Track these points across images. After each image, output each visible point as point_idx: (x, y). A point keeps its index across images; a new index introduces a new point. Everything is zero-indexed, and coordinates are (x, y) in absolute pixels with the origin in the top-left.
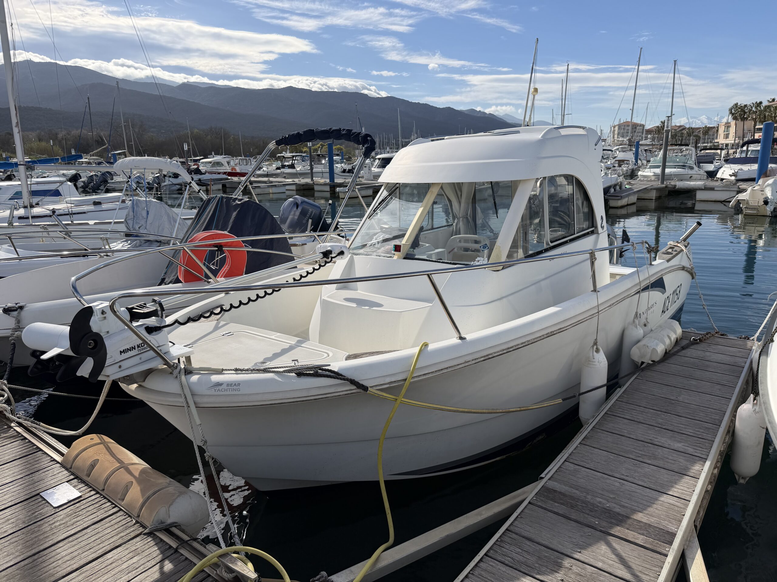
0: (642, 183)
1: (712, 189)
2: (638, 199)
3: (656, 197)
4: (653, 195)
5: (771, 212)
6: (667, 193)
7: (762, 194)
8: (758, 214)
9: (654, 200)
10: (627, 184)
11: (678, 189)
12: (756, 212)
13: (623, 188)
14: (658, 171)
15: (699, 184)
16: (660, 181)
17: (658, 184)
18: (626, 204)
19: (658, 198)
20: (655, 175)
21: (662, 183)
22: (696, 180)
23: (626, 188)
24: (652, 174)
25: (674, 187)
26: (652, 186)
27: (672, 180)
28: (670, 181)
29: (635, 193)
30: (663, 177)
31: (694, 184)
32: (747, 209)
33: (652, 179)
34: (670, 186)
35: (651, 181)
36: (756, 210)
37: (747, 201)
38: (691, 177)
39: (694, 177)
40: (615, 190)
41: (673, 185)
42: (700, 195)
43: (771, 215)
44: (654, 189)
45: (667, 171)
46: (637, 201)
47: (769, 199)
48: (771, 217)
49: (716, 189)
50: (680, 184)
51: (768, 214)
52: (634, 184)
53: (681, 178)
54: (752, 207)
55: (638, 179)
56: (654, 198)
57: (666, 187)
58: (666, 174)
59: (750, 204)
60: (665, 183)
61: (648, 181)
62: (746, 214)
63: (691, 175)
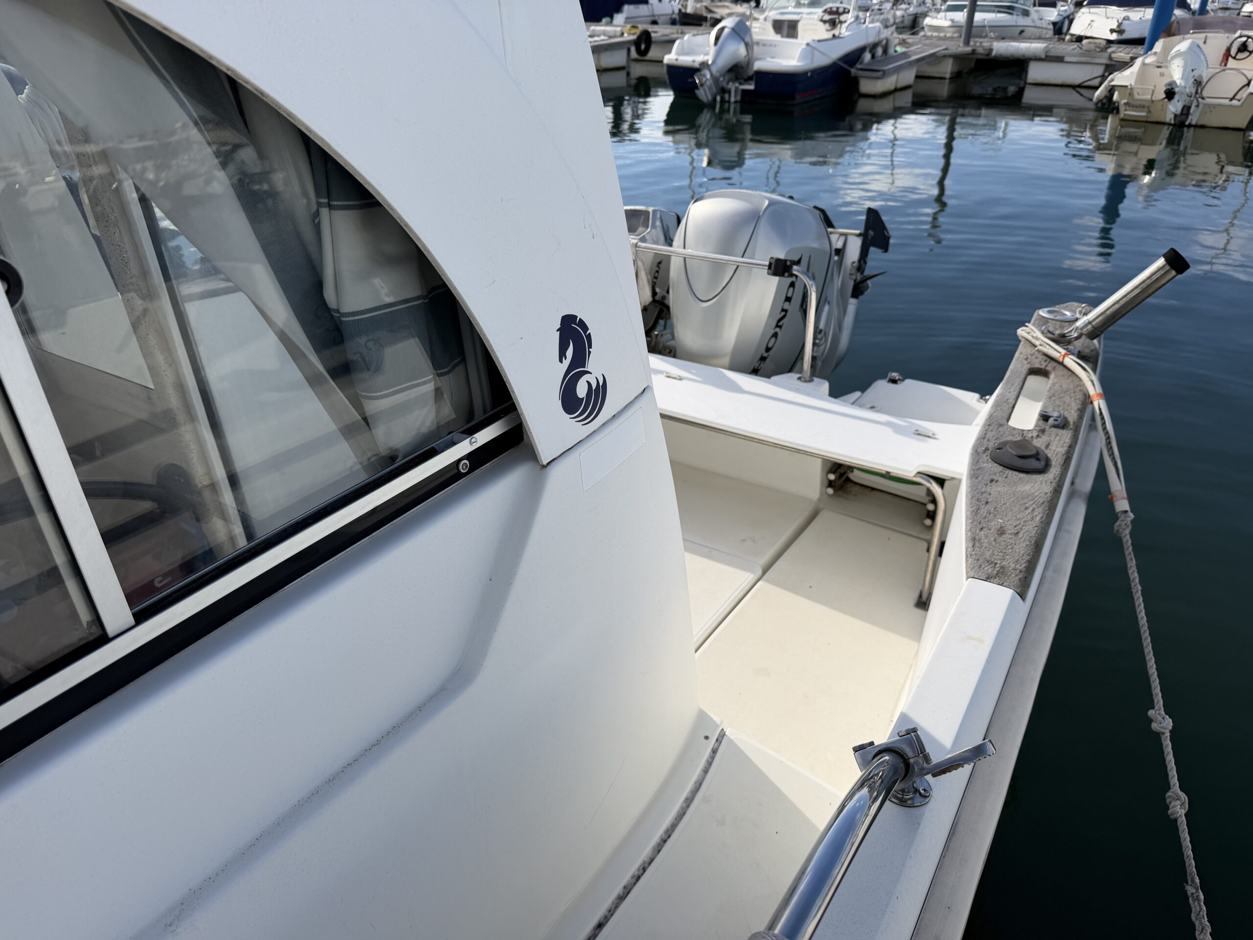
0: (928, 42)
1: (1059, 59)
2: (917, 77)
3: (952, 73)
4: (947, 68)
5: (1176, 116)
6: (973, 65)
7: (1162, 75)
8: (1149, 120)
9: (947, 81)
10: (900, 44)
11: (995, 57)
12: (1144, 114)
13: (891, 51)
14: (961, 17)
15: (1036, 48)
16: (962, 39)
17: (959, 47)
18: (892, 88)
19: (956, 76)
20: (955, 26)
21: (967, 42)
22: (1030, 39)
23: (896, 51)
24: (947, 23)
25: (987, 52)
26: (946, 49)
27: (986, 36)
28: (981, 40)
29: (911, 64)
30: (970, 30)
31: (1026, 48)
32: (1127, 108)
33: (948, 35)
34: (980, 50)
35: (945, 38)
36: (1146, 109)
37: (1131, 89)
38: (1022, 32)
39: (1029, 31)
40: (873, 57)
41: (985, 49)
42: (1035, 72)
43: (1172, 122)
44: (950, 56)
45: (979, 17)
46: (915, 81)
47: (1177, 86)
48: (1174, 125)
49: (1067, 59)
50: (1002, 48)
51: (1168, 120)
52: (911, 45)
53: (1003, 32)
54: (1138, 103)
55: (922, 33)
56: (948, 76)
57: (974, 52)
58: (975, 24)
59: (1137, 97)
60: (972, 43)
61: (940, 39)
62: (1126, 117)
63: (1020, 29)
